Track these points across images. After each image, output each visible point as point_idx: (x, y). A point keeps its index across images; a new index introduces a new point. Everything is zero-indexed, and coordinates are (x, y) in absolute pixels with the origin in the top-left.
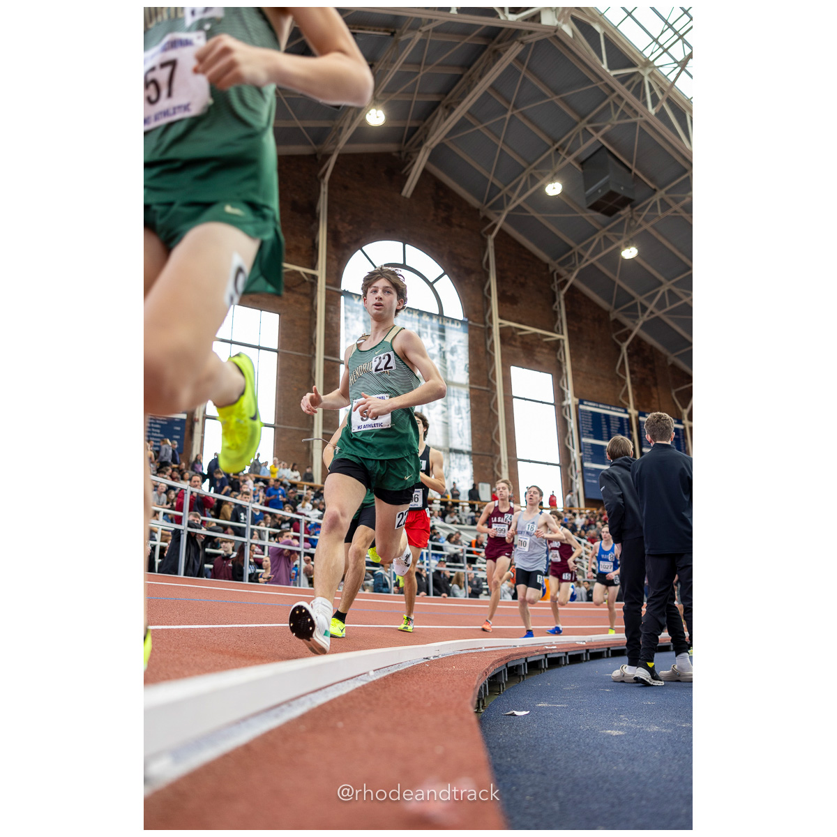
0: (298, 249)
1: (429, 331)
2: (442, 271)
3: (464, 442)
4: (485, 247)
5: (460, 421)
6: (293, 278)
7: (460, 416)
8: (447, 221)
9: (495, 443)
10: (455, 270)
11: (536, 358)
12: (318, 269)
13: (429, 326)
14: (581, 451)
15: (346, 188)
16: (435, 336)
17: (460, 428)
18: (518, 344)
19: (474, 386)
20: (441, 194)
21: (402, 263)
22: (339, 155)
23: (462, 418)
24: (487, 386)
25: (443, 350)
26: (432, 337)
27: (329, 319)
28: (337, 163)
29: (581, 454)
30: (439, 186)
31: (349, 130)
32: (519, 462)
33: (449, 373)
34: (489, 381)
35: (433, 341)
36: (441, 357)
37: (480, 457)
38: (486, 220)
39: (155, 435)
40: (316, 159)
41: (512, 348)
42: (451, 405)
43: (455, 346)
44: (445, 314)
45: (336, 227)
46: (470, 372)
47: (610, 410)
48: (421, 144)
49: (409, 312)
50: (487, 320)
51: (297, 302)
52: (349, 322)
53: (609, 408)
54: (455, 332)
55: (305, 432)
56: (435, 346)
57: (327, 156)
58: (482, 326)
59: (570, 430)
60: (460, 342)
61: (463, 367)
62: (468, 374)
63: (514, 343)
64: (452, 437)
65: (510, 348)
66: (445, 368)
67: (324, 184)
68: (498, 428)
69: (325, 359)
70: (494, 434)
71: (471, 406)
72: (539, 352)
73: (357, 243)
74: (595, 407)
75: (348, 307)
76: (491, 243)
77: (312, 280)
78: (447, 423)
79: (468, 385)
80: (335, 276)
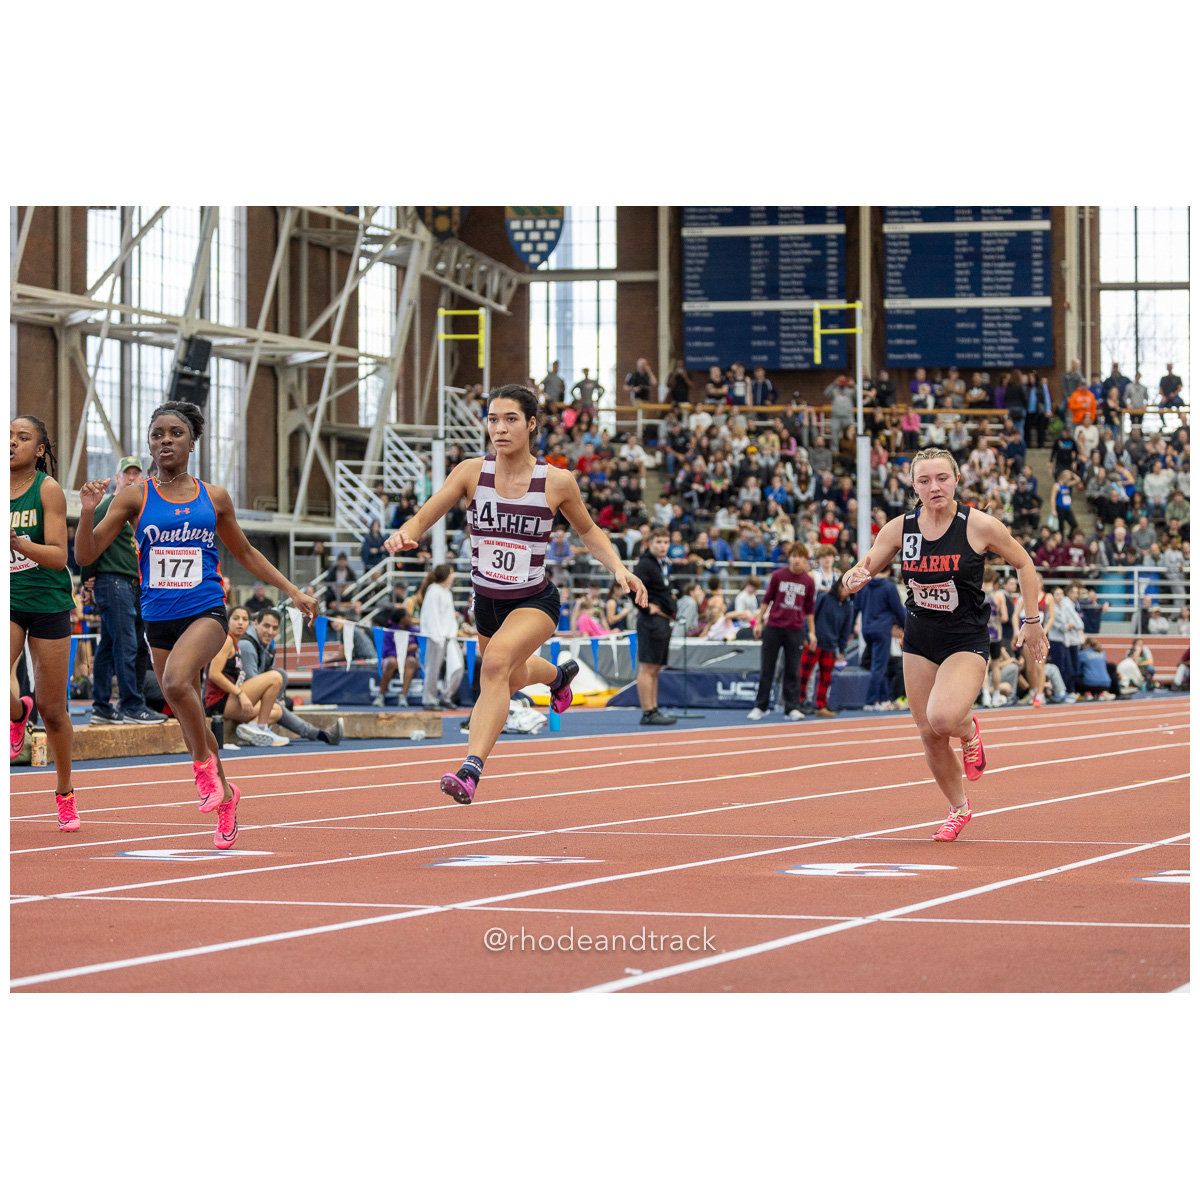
39: (1005, 340)
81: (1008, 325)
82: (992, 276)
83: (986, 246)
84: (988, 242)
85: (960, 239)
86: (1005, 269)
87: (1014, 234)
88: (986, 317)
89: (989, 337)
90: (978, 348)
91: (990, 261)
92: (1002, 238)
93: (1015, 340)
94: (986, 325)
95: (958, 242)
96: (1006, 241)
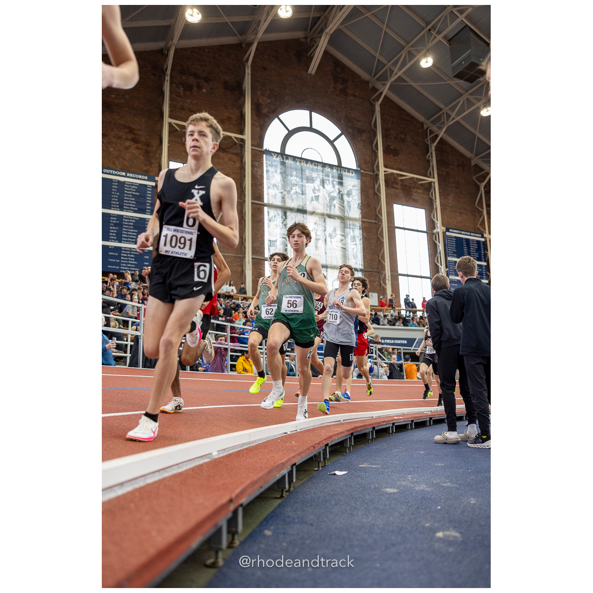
0: (229, 118)
1: (331, 179)
2: (340, 132)
3: (358, 263)
4: (373, 111)
5: (355, 246)
6: (227, 142)
7: (354, 243)
8: (344, 92)
9: (382, 263)
10: (350, 131)
11: (413, 197)
12: (245, 135)
13: (330, 175)
14: (446, 267)
15: (265, 69)
16: (335, 183)
17: (355, 252)
18: (399, 186)
19: (365, 220)
20: (339, 70)
21: (309, 126)
22: (259, 43)
23: (356, 244)
24: (375, 220)
25: (341, 193)
26: (333, 184)
27: (255, 172)
28: (257, 49)
29: (447, 270)
30: (337, 64)
31: (266, 23)
32: (400, 277)
33: (346, 210)
34: (377, 216)
35: (334, 187)
36: (340, 198)
37: (369, 273)
38: (375, 90)
39: (131, 262)
40: (242, 47)
41: (395, 190)
42: (347, 235)
43: (351, 189)
44: (343, 165)
45: (258, 100)
46: (361, 209)
47: (470, 235)
48: (322, 31)
49: (315, 165)
50: (375, 169)
51: (230, 160)
52: (270, 174)
53: (469, 234)
54: (351, 179)
55: (239, 257)
56: (335, 190)
57: (250, 44)
58: (372, 174)
59: (438, 251)
60: (354, 186)
61: (357, 206)
62: (360, 211)
63: (396, 186)
64: (348, 259)
65: (392, 190)
66: (343, 207)
67: (248, 67)
68: (384, 251)
69: (252, 203)
70: (380, 255)
71: (363, 235)
72: (415, 192)
73: (275, 113)
74: (459, 233)
75: (269, 162)
76: (378, 108)
77: (241, 143)
78: (345, 249)
79: (361, 219)
80: (258, 139)
81: (132, 256)
82: (126, 234)
83: (125, 222)
84: (126, 220)
85: (113, 217)
86: (132, 232)
87: (138, 219)
88: (123, 252)
89: (124, 260)
90: (119, 264)
91: (126, 228)
92: (132, 219)
93: (136, 263)
94: (122, 255)
95: (112, 218)
96: (134, 221)
